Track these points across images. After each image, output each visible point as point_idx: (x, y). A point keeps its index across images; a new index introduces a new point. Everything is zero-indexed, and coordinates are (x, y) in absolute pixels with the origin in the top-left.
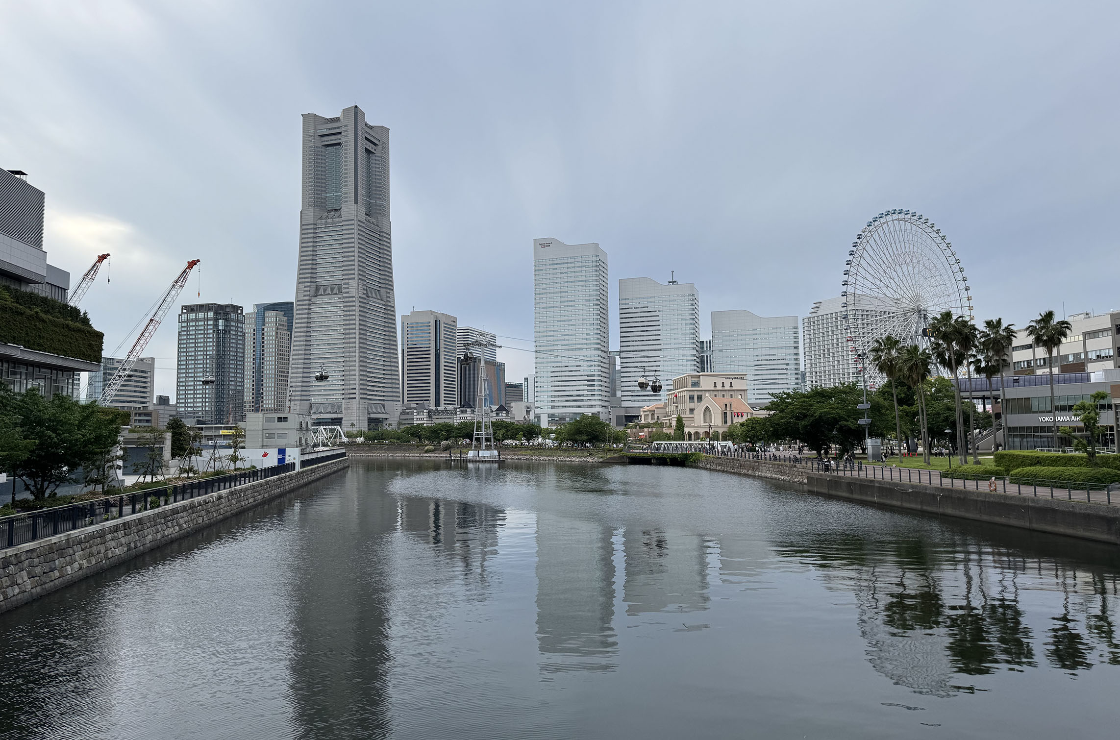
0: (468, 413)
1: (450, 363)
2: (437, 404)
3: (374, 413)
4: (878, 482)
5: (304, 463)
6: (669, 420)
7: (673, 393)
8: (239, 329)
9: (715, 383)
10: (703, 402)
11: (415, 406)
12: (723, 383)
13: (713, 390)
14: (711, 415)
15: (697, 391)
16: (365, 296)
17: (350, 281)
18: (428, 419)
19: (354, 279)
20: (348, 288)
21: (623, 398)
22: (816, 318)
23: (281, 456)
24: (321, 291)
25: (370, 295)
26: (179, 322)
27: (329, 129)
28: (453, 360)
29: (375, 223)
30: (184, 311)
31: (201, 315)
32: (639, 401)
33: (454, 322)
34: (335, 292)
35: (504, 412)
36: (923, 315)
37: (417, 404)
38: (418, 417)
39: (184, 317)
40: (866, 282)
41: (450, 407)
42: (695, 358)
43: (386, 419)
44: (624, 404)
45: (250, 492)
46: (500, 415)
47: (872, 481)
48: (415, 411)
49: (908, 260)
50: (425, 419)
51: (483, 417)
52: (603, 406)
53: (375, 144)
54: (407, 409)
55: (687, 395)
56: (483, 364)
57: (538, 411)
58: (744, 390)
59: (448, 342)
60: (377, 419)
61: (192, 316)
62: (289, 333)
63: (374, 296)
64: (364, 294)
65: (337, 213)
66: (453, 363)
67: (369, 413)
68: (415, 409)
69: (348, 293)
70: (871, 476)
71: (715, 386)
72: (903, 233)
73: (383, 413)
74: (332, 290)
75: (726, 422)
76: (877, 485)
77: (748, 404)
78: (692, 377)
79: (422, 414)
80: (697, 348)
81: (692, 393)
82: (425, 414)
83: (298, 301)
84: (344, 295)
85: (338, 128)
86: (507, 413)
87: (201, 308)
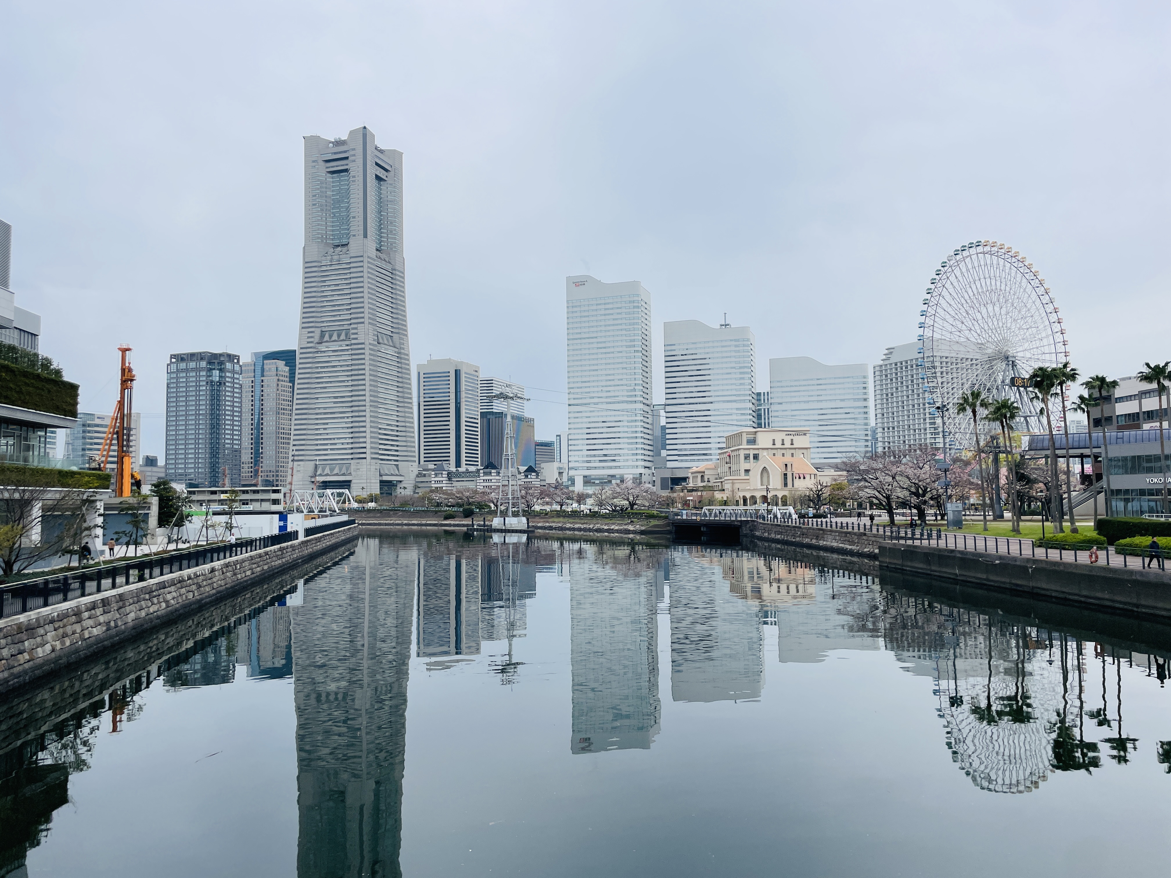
0: (493, 474)
1: (472, 418)
2: (458, 464)
3: (387, 475)
4: (959, 552)
5: (309, 532)
6: (722, 482)
7: (726, 452)
8: (235, 381)
9: (774, 440)
10: (760, 462)
11: (433, 467)
12: (783, 440)
13: (772, 449)
14: (768, 477)
15: (754, 449)
16: (376, 343)
17: (359, 325)
18: (448, 482)
19: (363, 323)
20: (356, 334)
21: (669, 458)
22: (888, 366)
23: (282, 523)
24: (327, 338)
25: (381, 341)
26: (168, 373)
27: (335, 153)
28: (475, 415)
29: (387, 259)
30: (174, 360)
31: (192, 365)
32: (686, 461)
33: (476, 371)
34: (341, 338)
35: (533, 474)
36: (1011, 362)
37: (435, 465)
38: (436, 479)
39: (174, 367)
40: (946, 324)
41: (472, 469)
42: (751, 412)
43: (401, 481)
44: (670, 465)
45: (247, 563)
46: (529, 476)
47: (952, 551)
48: (433, 473)
49: (995, 299)
50: (444, 482)
51: (510, 480)
52: (645, 467)
53: (387, 170)
54: (424, 470)
55: (742, 453)
56: (509, 419)
57: (572, 473)
58: (807, 448)
59: (470, 394)
60: (390, 482)
61: (183, 365)
62: (291, 385)
63: (386, 342)
64: (374, 340)
65: (345, 249)
66: (475, 418)
67: (381, 475)
68: (433, 470)
69: (356, 339)
70: (951, 546)
71: (774, 444)
72: (989, 268)
73: (397, 475)
74: (339, 336)
75: (786, 485)
76: (959, 555)
77: (812, 464)
78: (748, 433)
79: (440, 476)
80: (753, 401)
81: (747, 452)
82: (444, 476)
83: (301, 348)
84: (353, 342)
85: (345, 152)
86: (537, 475)
87: (192, 356)
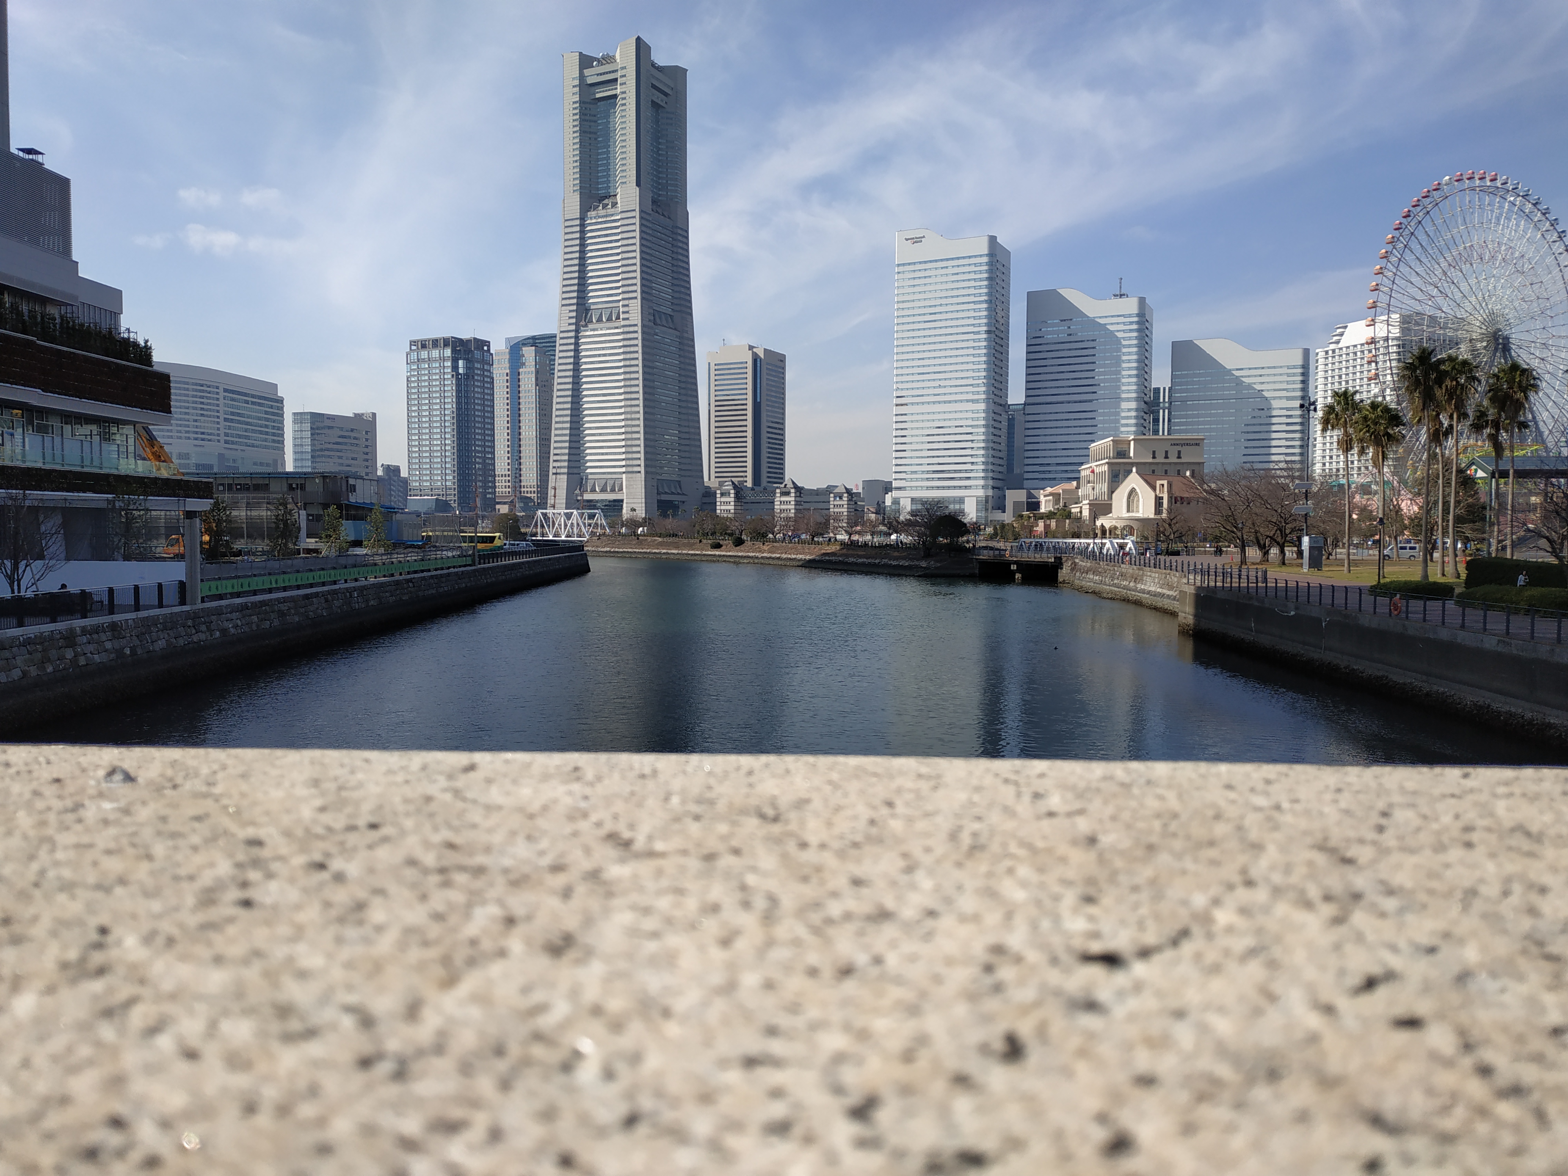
3: (666, 493)
8: (486, 373)
12: (1167, 452)
16: (652, 323)
17: (631, 301)
19: (636, 298)
20: (627, 312)
21: (1026, 476)
22: (1335, 352)
24: (593, 318)
25: (658, 321)
26: (407, 363)
27: (601, 74)
29: (666, 214)
30: (414, 348)
31: (435, 353)
33: (781, 361)
39: (414, 356)
43: (684, 502)
57: (897, 494)
60: (671, 502)
61: (424, 354)
63: (664, 323)
64: (649, 320)
65: (611, 202)
69: (627, 319)
73: (678, 494)
74: (607, 315)
80: (1148, 399)
82: (731, 496)
83: (561, 332)
84: (623, 323)
85: (613, 72)
87: (435, 343)
